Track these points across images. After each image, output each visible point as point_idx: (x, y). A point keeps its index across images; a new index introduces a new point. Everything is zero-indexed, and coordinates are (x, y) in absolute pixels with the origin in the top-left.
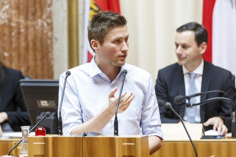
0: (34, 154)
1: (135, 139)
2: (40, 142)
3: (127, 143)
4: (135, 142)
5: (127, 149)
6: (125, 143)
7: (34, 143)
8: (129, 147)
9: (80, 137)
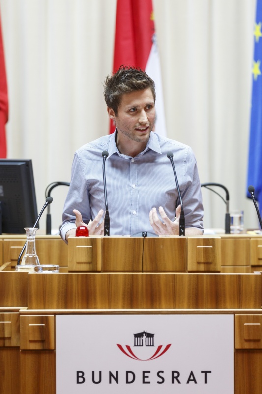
0: (78, 261)
1: (213, 240)
2: (85, 245)
3: (203, 245)
4: (214, 245)
5: (204, 253)
6: (200, 245)
7: (77, 246)
8: (206, 250)
9: (139, 239)
